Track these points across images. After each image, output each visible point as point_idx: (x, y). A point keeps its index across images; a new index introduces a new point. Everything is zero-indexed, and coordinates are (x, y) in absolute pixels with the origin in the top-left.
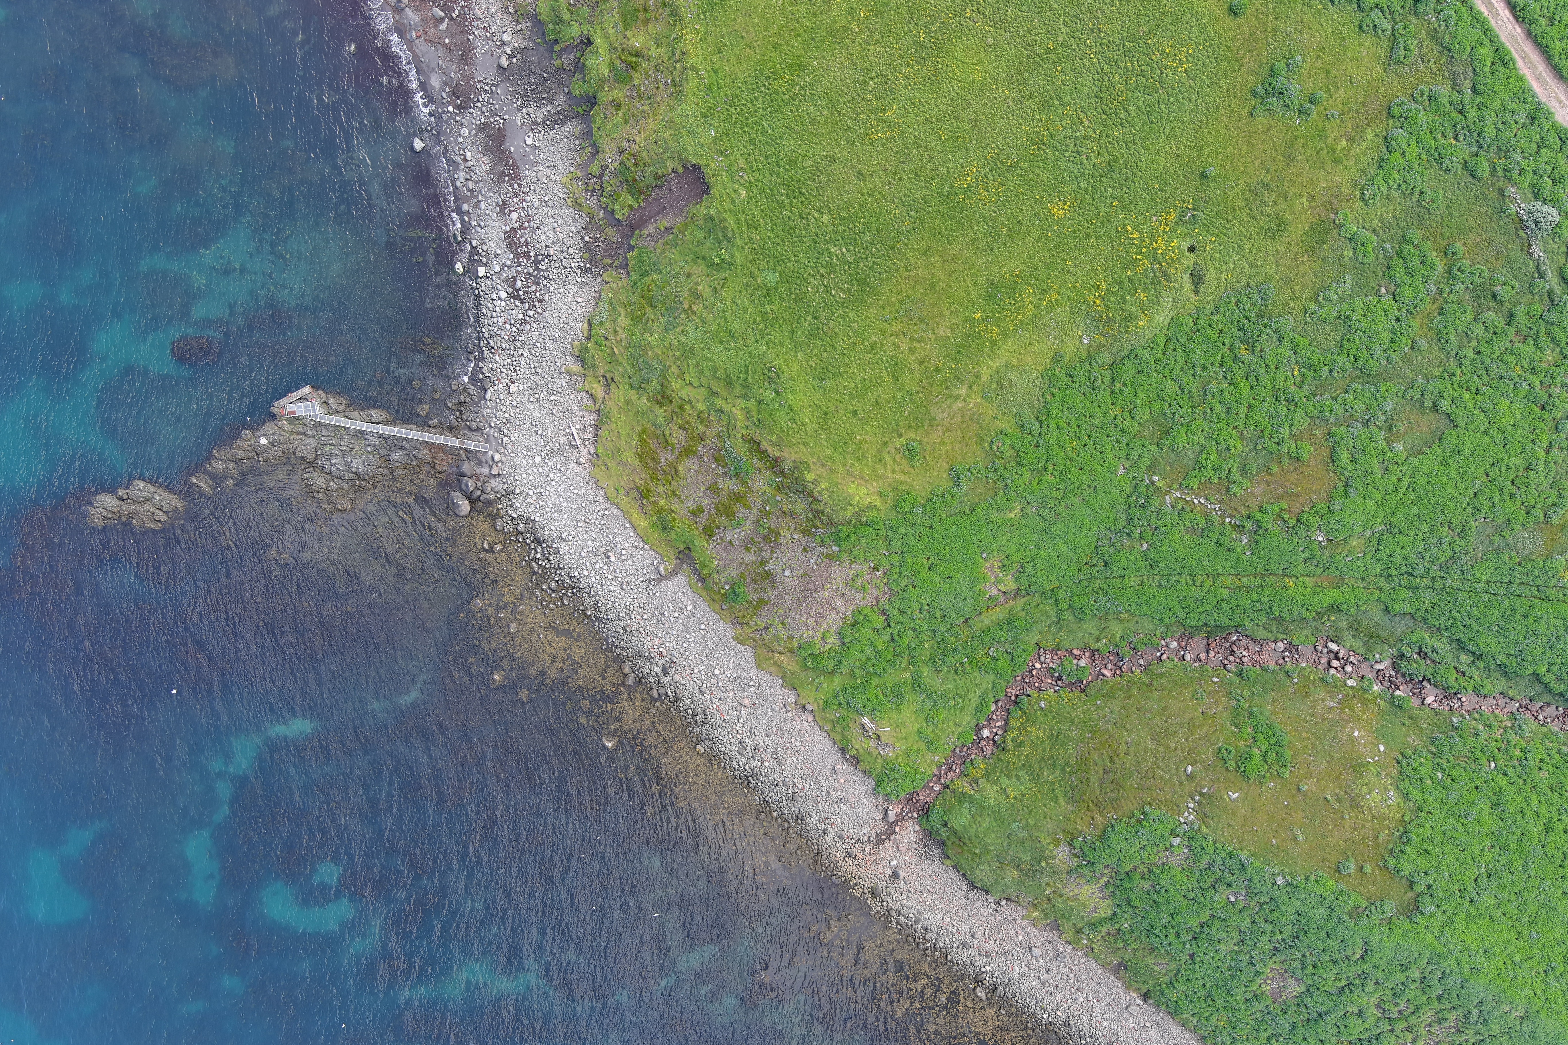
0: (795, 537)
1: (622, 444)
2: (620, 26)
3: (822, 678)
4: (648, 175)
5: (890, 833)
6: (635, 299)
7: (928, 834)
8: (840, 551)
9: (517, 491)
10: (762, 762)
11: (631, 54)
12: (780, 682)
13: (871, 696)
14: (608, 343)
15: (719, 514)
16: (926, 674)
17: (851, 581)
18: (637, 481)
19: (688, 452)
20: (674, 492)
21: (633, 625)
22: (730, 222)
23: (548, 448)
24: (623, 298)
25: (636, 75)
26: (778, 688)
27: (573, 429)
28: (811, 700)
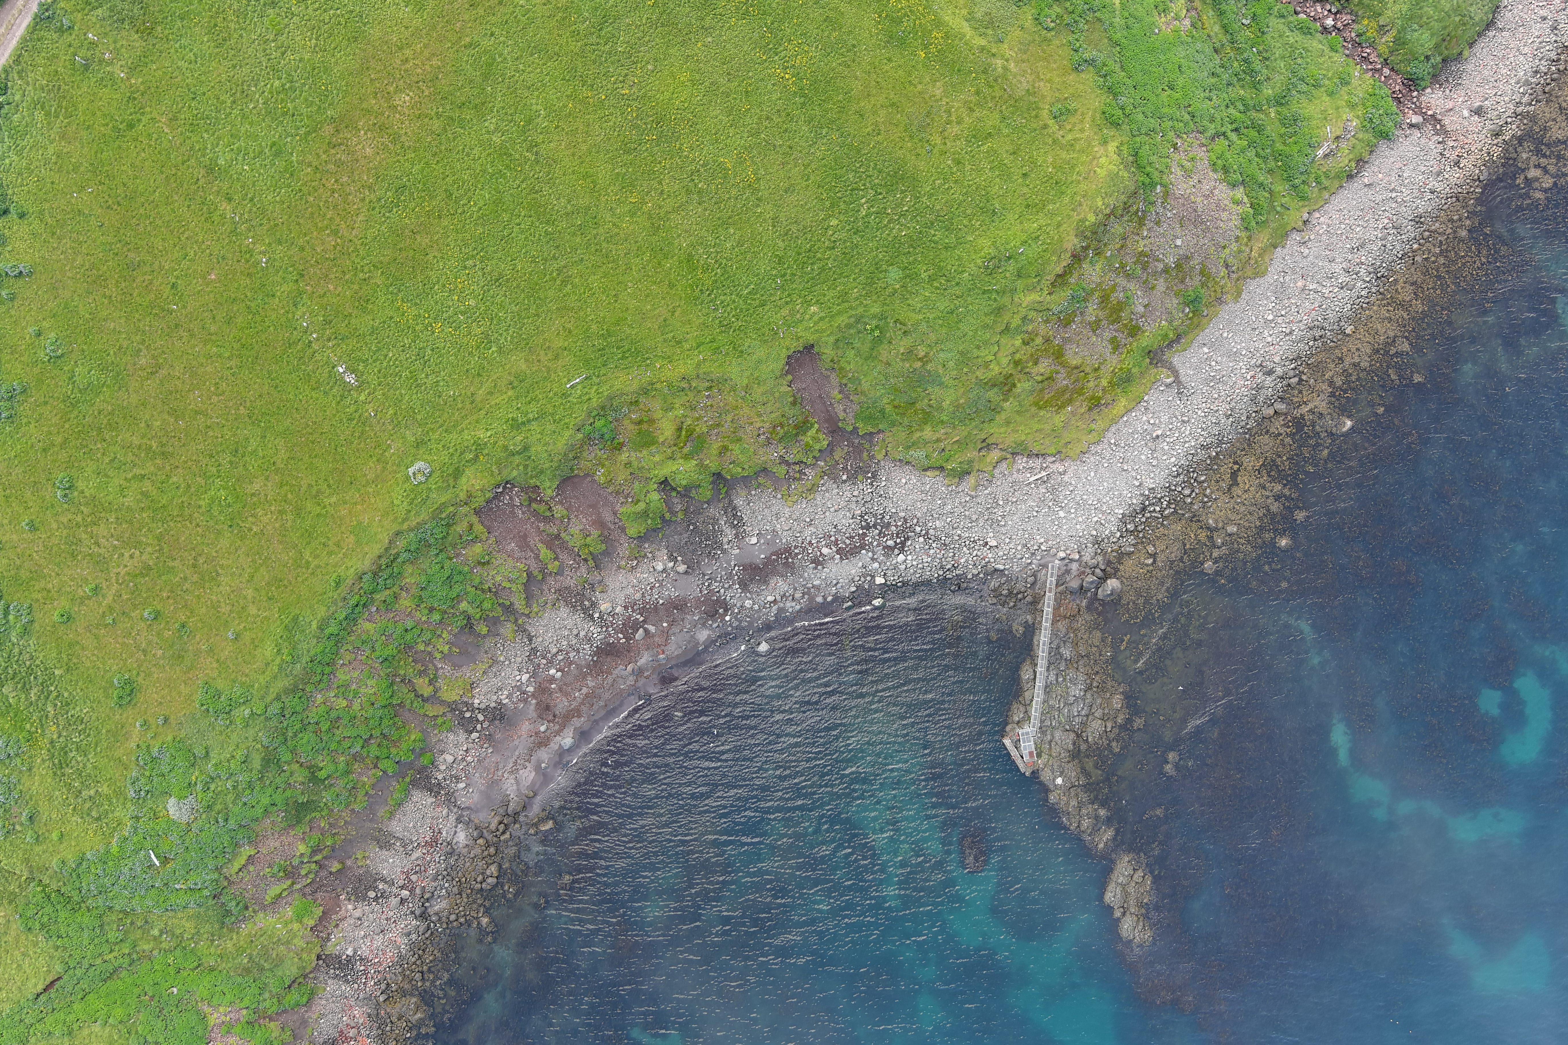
0: (1145, 234)
1: (1047, 427)
2: (653, 448)
3: (1276, 204)
4: (792, 412)
5: (1435, 119)
6: (906, 421)
7: (1435, 79)
8: (1161, 184)
9: (1094, 533)
10: (1362, 263)
11: (679, 437)
12: (1279, 249)
13: (1295, 149)
14: (949, 448)
15: (1118, 320)
16: (1270, 92)
17: (1188, 174)
18: (1083, 410)
19: (1059, 355)
20: (1096, 370)
21: (1224, 408)
22: (842, 320)
23: (1051, 504)
24: (903, 435)
25: (698, 430)
26: (1285, 251)
27: (1031, 479)
28: (1298, 214)
